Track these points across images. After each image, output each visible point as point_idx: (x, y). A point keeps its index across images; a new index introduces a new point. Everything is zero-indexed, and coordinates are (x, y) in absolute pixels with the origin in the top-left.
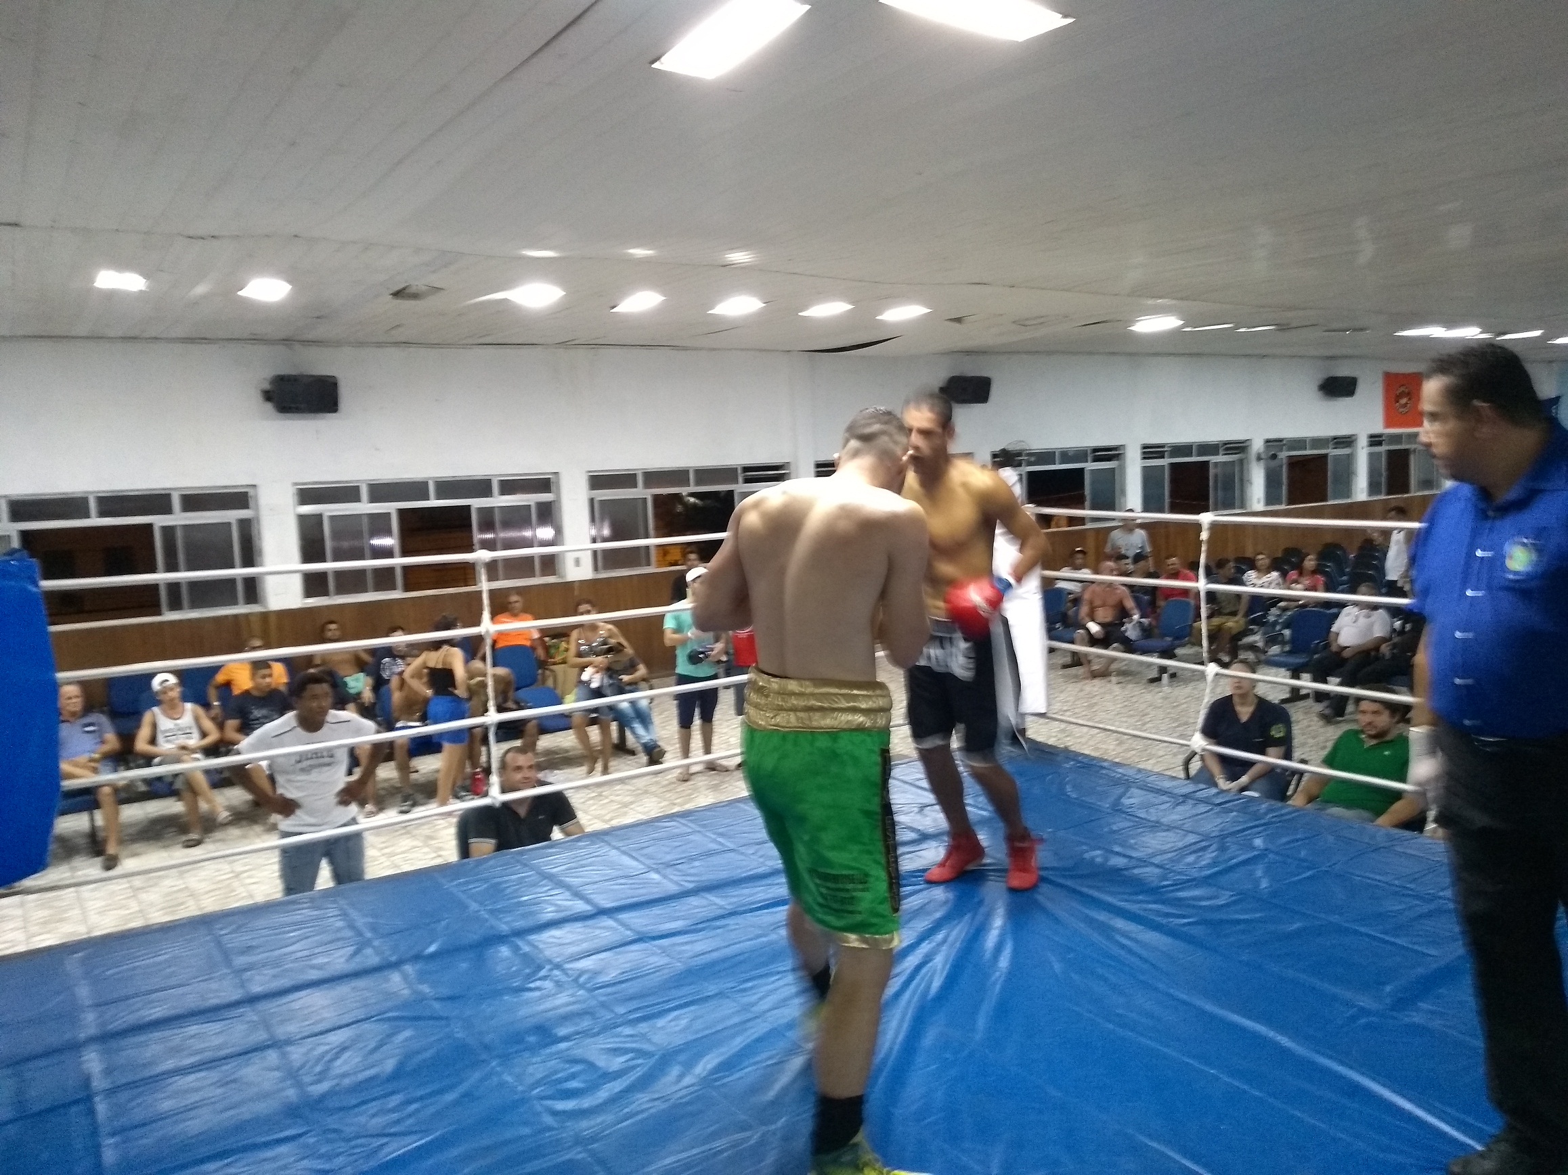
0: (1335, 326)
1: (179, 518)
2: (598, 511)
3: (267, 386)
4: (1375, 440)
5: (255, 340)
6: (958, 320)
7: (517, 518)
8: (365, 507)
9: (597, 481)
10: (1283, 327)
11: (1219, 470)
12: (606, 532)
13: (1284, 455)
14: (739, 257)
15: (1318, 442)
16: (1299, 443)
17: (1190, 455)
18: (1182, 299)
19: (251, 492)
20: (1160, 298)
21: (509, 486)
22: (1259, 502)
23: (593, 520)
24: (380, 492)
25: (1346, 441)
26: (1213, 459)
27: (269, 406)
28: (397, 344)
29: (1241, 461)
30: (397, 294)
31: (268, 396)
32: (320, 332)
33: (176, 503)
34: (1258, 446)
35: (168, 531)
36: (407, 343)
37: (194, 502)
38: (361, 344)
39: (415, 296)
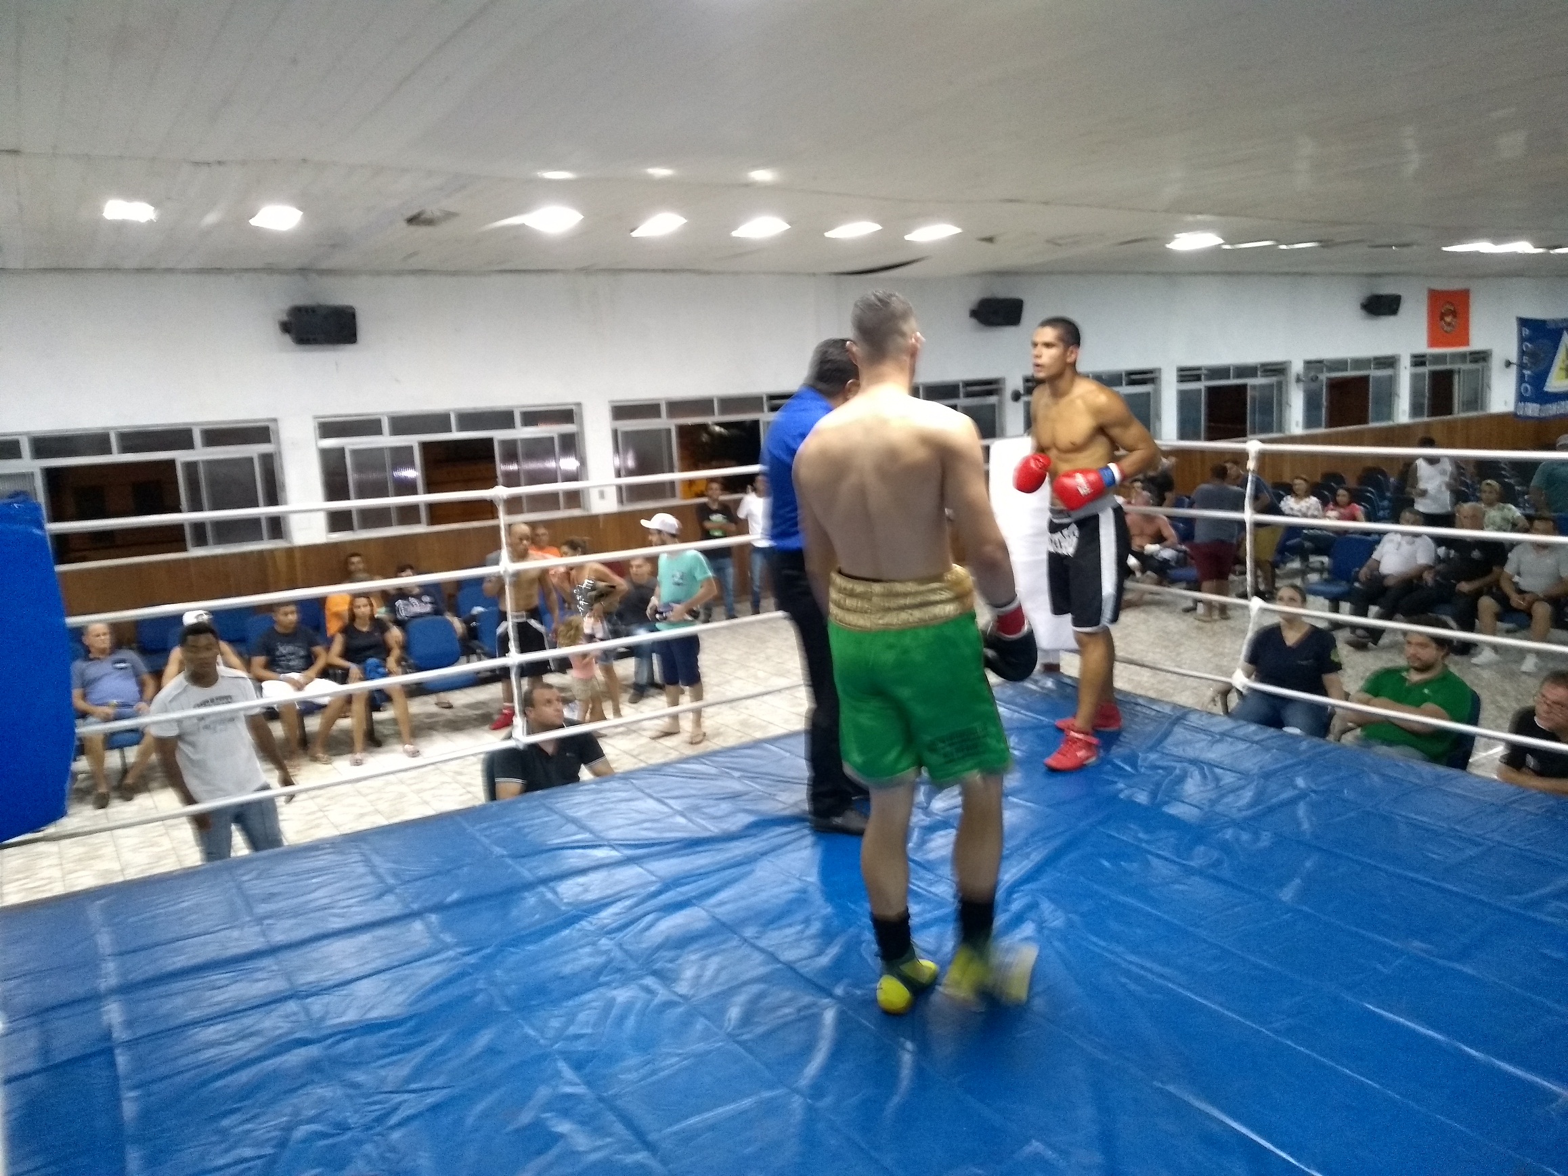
0: (1379, 242)
1: (201, 454)
2: (621, 442)
3: (285, 318)
4: (1419, 360)
5: (270, 270)
6: (990, 240)
7: (541, 449)
8: (387, 441)
9: (621, 412)
10: (1325, 243)
11: (1257, 394)
12: (631, 463)
13: (1324, 376)
14: (762, 175)
15: (1359, 363)
16: (1340, 364)
17: (1228, 377)
18: (1220, 214)
19: (271, 425)
20: (1200, 213)
21: (532, 418)
22: (1297, 425)
23: (616, 450)
24: (402, 424)
25: (1389, 362)
26: (1250, 381)
27: (287, 339)
28: (414, 272)
29: (1280, 385)
30: (413, 220)
31: (286, 328)
32: (337, 260)
33: (197, 438)
34: (1297, 367)
35: (191, 467)
36: (424, 272)
37: (215, 436)
38: (378, 273)
39: (430, 222)
